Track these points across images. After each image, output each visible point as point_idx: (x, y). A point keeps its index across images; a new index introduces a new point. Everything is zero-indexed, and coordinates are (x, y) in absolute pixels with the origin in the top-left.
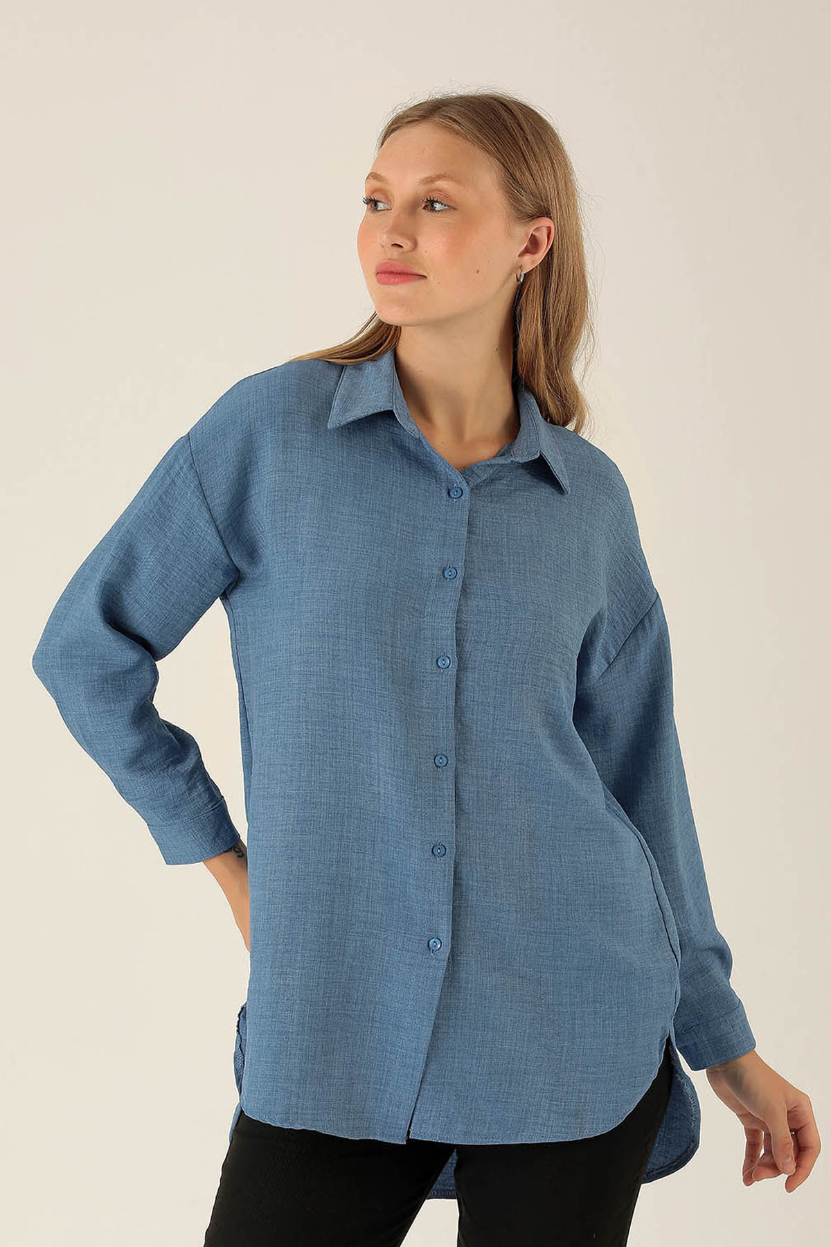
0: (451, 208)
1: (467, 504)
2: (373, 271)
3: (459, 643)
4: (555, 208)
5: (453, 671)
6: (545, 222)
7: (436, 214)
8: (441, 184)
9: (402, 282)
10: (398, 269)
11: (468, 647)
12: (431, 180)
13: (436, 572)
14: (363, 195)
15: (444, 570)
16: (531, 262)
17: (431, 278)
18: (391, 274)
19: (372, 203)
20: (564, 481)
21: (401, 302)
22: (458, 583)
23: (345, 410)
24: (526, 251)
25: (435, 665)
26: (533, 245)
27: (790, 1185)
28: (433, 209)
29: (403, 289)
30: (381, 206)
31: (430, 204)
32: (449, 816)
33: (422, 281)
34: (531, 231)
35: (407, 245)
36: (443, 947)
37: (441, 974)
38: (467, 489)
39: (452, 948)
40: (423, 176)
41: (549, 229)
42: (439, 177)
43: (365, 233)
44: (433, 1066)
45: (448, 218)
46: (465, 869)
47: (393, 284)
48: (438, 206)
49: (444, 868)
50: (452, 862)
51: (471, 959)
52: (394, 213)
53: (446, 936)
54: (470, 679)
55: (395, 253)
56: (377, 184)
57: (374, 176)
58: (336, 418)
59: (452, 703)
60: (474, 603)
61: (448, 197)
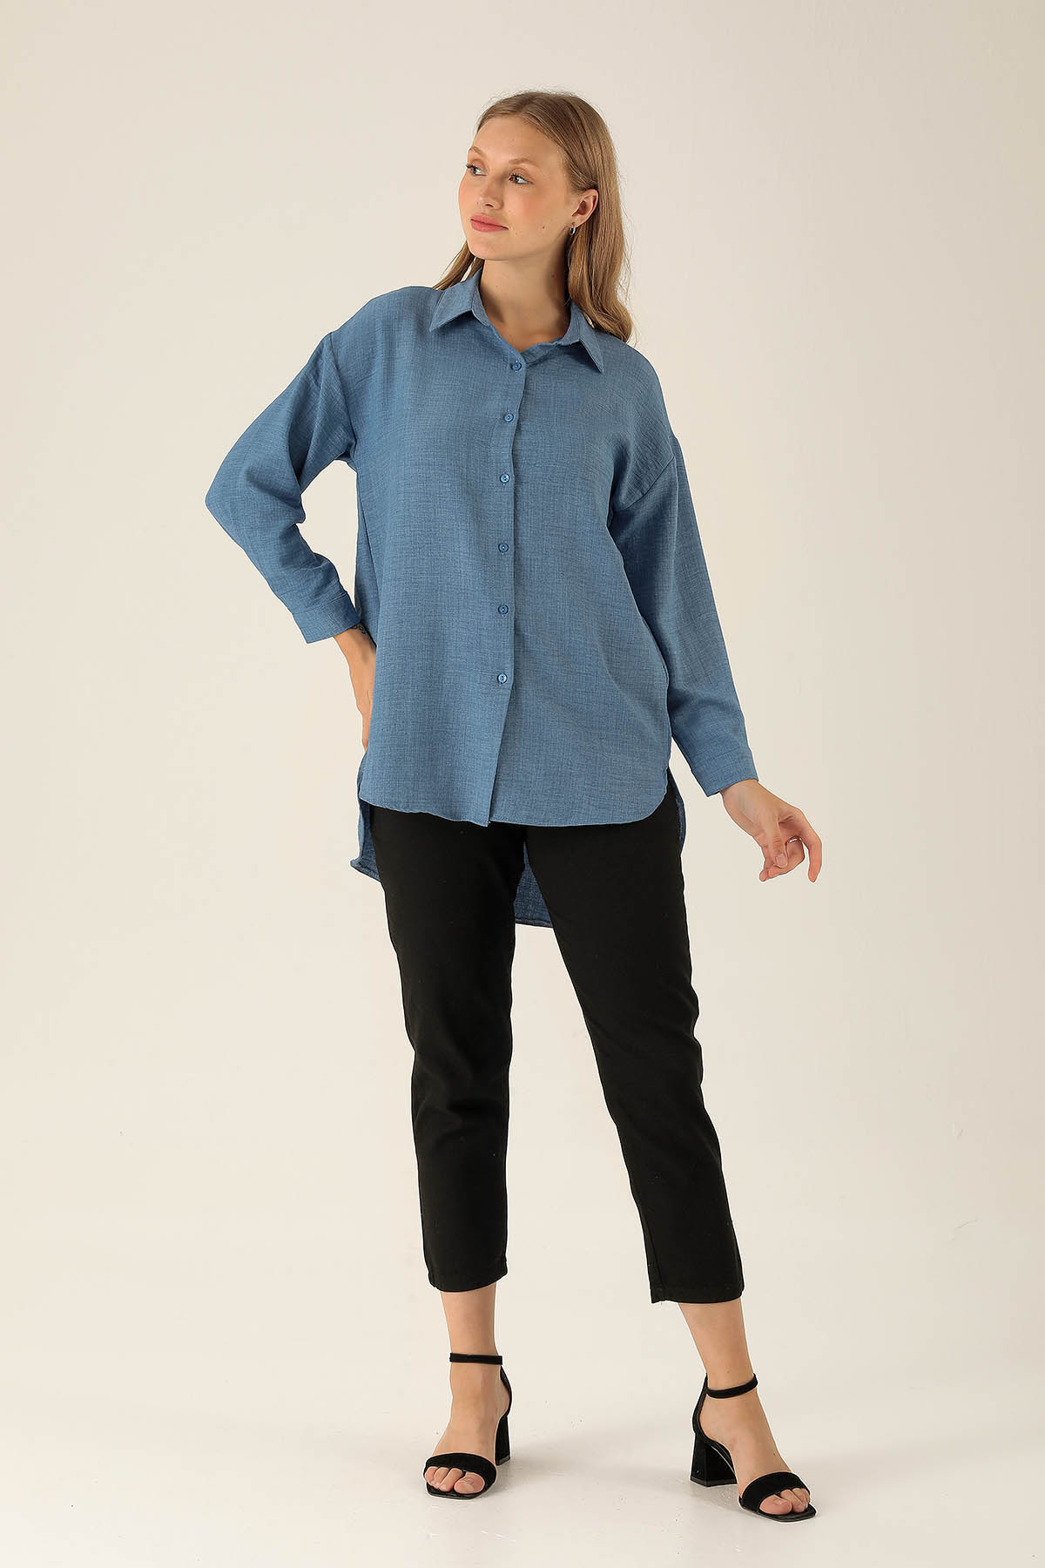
0: (529, 182)
1: (524, 373)
2: (469, 217)
3: (515, 465)
4: (601, 185)
5: (511, 483)
6: (594, 192)
7: (517, 186)
8: (523, 165)
9: (490, 231)
10: (488, 222)
11: (522, 467)
12: (517, 162)
13: (499, 417)
14: (466, 162)
15: (505, 416)
16: (580, 220)
17: (511, 229)
18: (482, 223)
19: (472, 168)
20: (599, 363)
21: (488, 245)
22: (514, 424)
23: (441, 318)
24: (578, 212)
25: (499, 482)
26: (583, 208)
27: (813, 874)
28: (516, 182)
29: (490, 236)
30: (478, 172)
31: (514, 178)
32: (509, 586)
33: (506, 231)
34: (582, 199)
35: (496, 205)
36: (507, 678)
37: (507, 698)
38: (524, 364)
39: (515, 680)
40: (512, 157)
41: (595, 197)
42: (523, 161)
43: (465, 187)
44: (504, 767)
45: (527, 190)
46: (522, 624)
47: (485, 231)
48: (520, 180)
49: (507, 622)
50: (513, 618)
51: (528, 689)
52: (488, 179)
53: (510, 671)
54: (524, 491)
55: (487, 211)
56: (477, 156)
57: (474, 149)
58: (436, 323)
59: (511, 507)
60: (525, 438)
61: (527, 174)
